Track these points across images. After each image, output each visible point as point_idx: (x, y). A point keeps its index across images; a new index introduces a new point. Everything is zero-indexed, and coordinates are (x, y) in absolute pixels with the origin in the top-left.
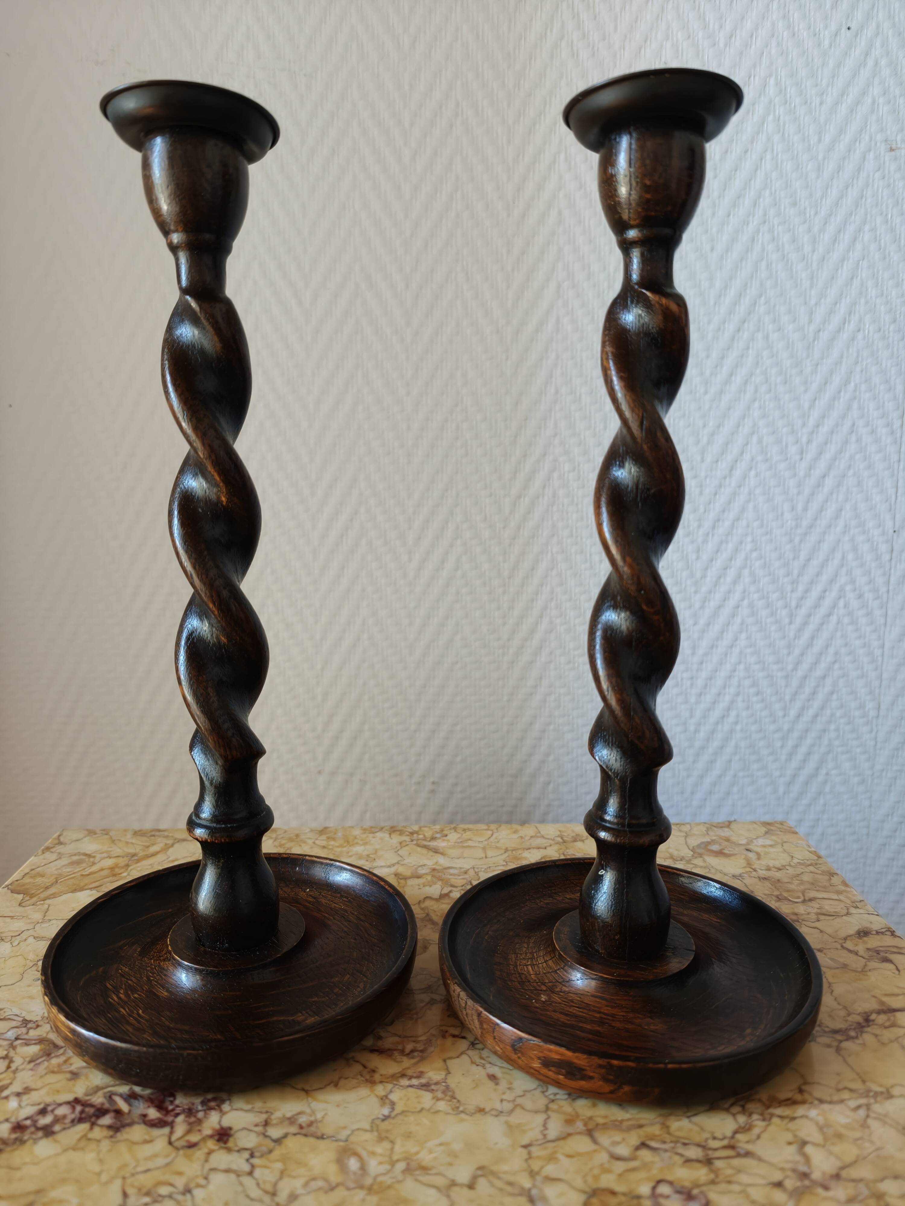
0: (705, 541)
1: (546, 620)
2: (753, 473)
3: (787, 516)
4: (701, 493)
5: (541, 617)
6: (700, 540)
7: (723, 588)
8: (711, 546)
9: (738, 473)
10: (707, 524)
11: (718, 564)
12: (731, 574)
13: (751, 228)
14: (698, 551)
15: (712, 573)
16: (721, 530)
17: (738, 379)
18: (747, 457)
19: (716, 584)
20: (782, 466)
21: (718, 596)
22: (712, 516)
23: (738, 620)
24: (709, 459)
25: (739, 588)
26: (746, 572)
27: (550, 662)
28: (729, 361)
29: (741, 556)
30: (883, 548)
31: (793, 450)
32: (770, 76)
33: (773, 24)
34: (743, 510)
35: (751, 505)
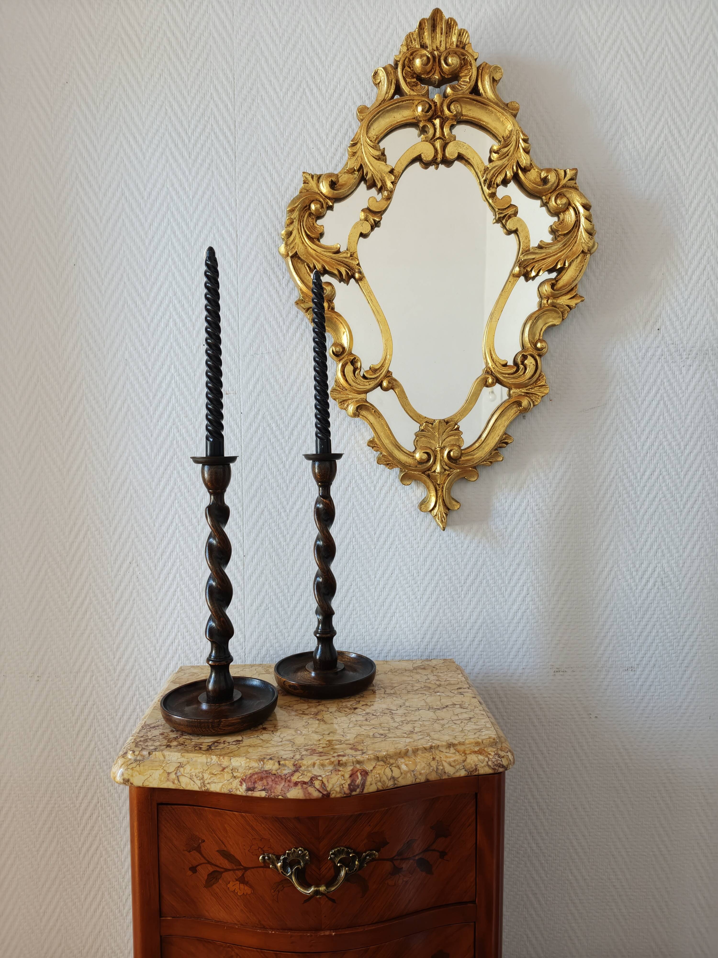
0: (158, 561)
1: (88, 599)
2: (177, 531)
3: (194, 550)
4: (155, 540)
5: (86, 597)
6: (156, 561)
7: (168, 583)
8: (161, 564)
9: (171, 531)
10: (159, 554)
11: (165, 572)
12: (171, 576)
13: (168, 427)
14: (156, 566)
15: (162, 576)
16: (165, 557)
17: (167, 491)
18: (174, 524)
19: (165, 580)
20: (190, 528)
21: (166, 587)
22: (160, 551)
23: (176, 597)
24: (157, 525)
25: (175, 583)
26: (178, 575)
27: (91, 618)
28: (162, 484)
29: (175, 568)
30: (239, 563)
31: (194, 521)
32: (172, 364)
33: (171, 343)
34: (174, 547)
35: (178, 545)
